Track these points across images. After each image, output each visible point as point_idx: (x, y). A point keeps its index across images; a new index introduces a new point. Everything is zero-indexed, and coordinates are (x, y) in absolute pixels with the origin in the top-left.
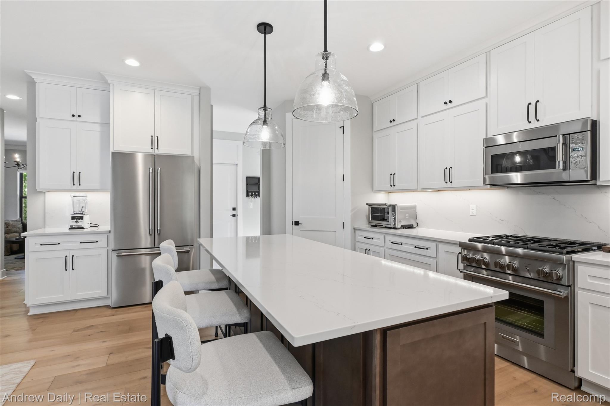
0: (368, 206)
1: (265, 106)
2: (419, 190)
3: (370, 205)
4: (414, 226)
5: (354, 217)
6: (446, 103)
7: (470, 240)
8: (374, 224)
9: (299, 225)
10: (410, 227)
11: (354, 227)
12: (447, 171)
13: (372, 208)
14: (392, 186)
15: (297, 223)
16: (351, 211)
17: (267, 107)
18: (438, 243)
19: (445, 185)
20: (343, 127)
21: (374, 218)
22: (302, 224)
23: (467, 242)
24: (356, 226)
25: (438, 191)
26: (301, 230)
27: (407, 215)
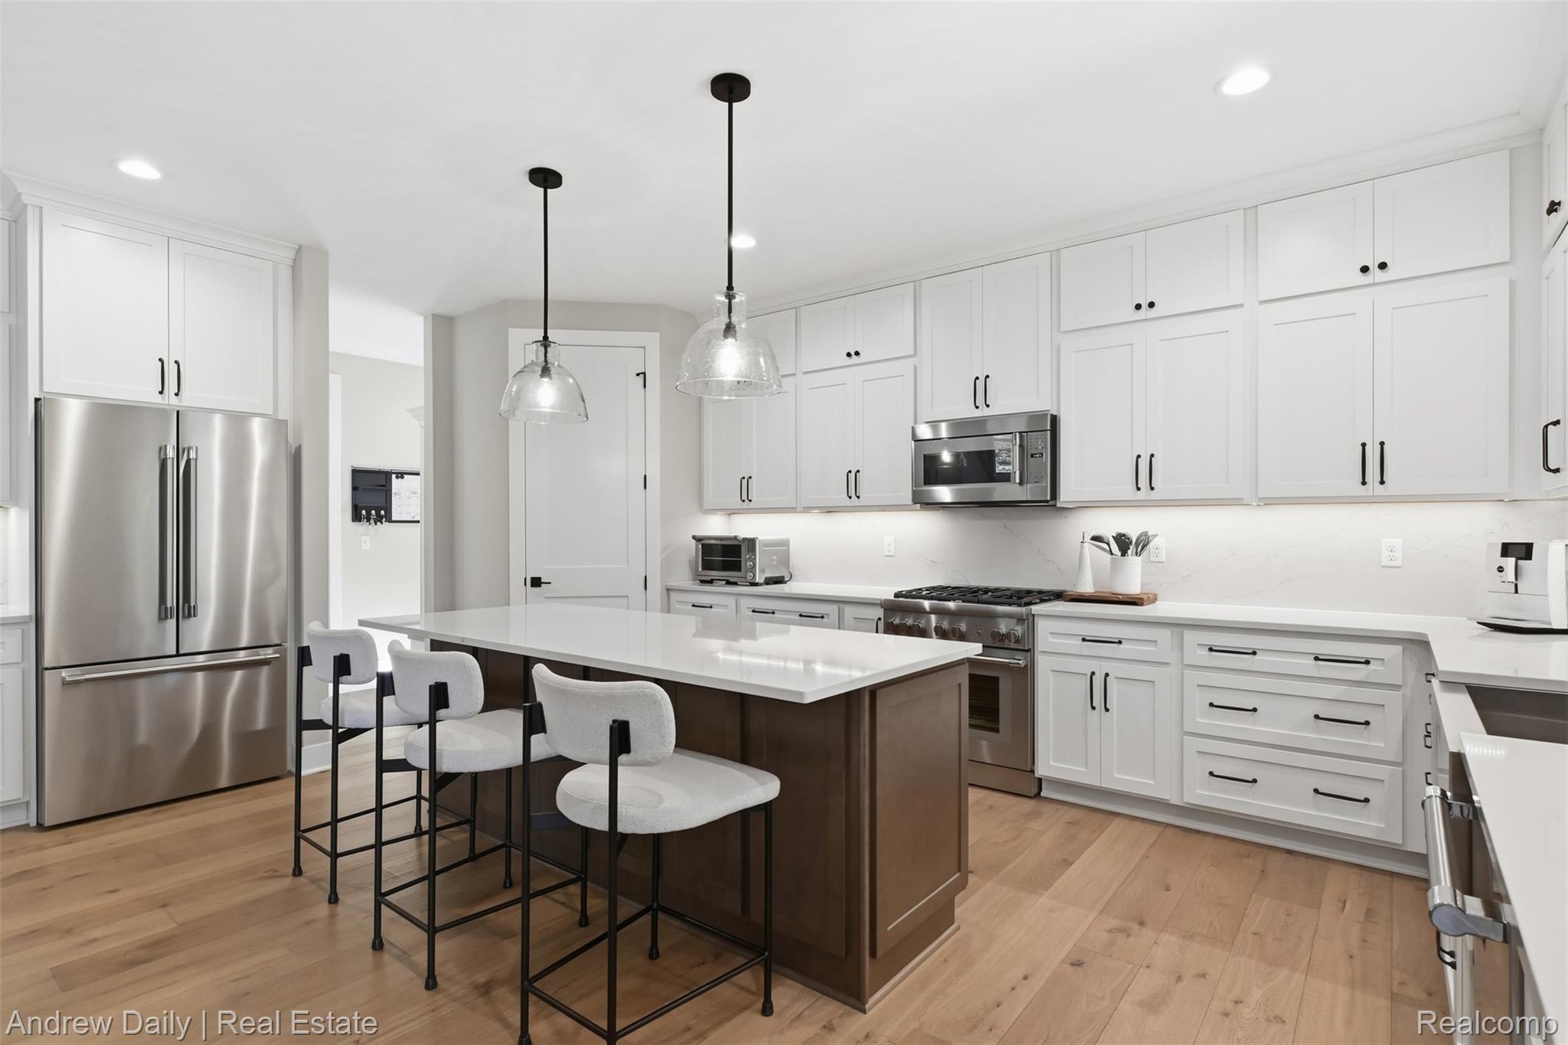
0: (694, 541)
1: (546, 337)
2: (798, 510)
3: (697, 539)
4: (786, 579)
5: (667, 566)
6: (849, 355)
7: (897, 595)
8: (709, 578)
9: (542, 585)
10: (779, 581)
11: (666, 586)
12: (852, 476)
13: (703, 545)
14: (744, 501)
15: (536, 582)
16: (662, 552)
17: (550, 340)
18: (841, 605)
19: (847, 502)
20: (644, 374)
21: (707, 565)
22: (550, 583)
23: (893, 598)
24: (672, 584)
25: (830, 512)
26: (546, 598)
27: (775, 557)
